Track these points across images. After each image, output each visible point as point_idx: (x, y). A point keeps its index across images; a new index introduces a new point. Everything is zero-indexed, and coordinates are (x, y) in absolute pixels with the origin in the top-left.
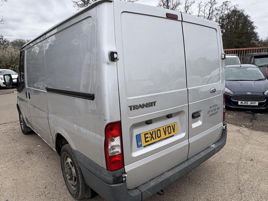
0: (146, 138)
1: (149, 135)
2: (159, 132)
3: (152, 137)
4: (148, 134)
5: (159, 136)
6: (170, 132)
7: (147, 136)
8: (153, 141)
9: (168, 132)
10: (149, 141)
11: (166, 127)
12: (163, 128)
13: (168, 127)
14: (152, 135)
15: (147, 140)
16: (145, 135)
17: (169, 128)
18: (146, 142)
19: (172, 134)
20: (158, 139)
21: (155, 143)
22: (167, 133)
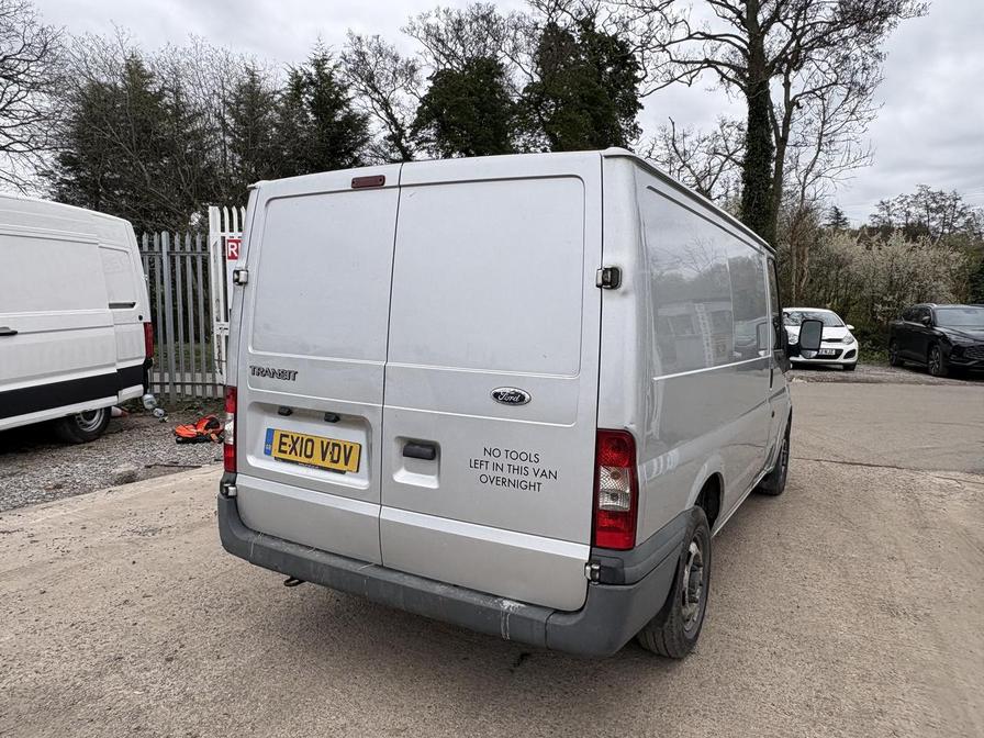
0: (281, 443)
1: (288, 441)
2: (310, 444)
3: (294, 448)
4: (287, 436)
5: (309, 453)
6: (335, 458)
7: (284, 440)
8: (292, 457)
9: (332, 457)
10: (285, 452)
11: (328, 443)
12: (322, 442)
13: (334, 445)
14: (294, 443)
15: (283, 448)
16: (282, 436)
17: (336, 448)
18: (280, 451)
19: (341, 465)
20: (307, 460)
21: (296, 463)
22: (328, 456)
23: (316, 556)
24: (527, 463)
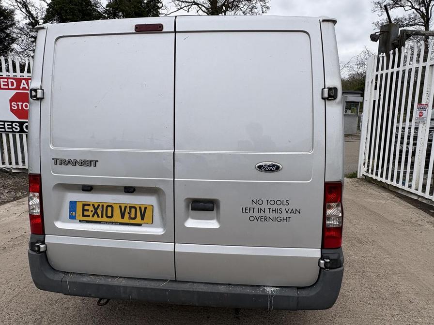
0: (84, 210)
1: (91, 208)
2: (110, 209)
3: (96, 212)
4: (89, 205)
5: (109, 214)
6: (133, 216)
7: (86, 207)
8: (95, 218)
9: (130, 216)
10: (88, 216)
11: (126, 207)
12: (120, 207)
13: (131, 208)
14: (96, 209)
15: (86, 213)
16: (84, 205)
17: (133, 210)
18: (84, 215)
19: (138, 220)
20: (109, 220)
21: (100, 222)
22: (127, 216)
23: (123, 282)
24: (281, 206)
